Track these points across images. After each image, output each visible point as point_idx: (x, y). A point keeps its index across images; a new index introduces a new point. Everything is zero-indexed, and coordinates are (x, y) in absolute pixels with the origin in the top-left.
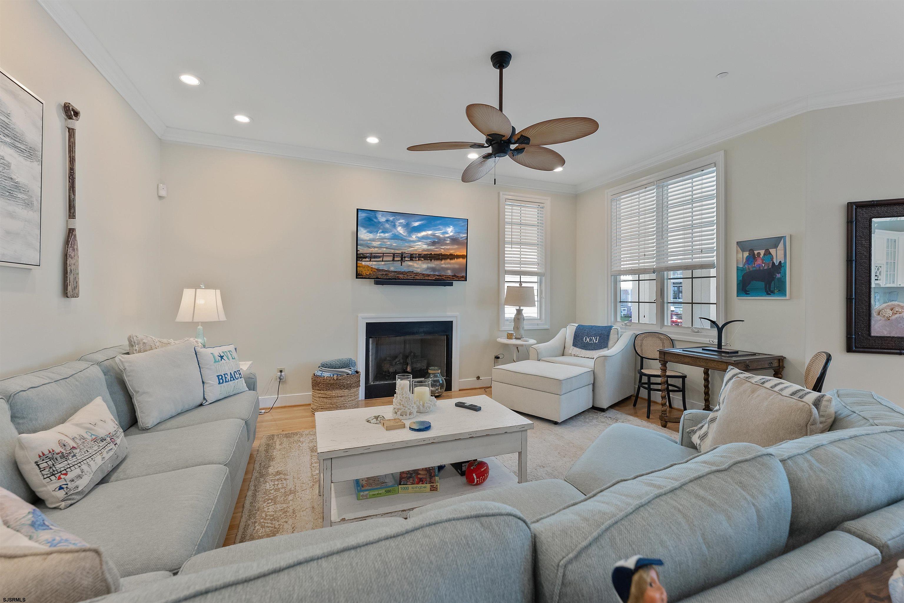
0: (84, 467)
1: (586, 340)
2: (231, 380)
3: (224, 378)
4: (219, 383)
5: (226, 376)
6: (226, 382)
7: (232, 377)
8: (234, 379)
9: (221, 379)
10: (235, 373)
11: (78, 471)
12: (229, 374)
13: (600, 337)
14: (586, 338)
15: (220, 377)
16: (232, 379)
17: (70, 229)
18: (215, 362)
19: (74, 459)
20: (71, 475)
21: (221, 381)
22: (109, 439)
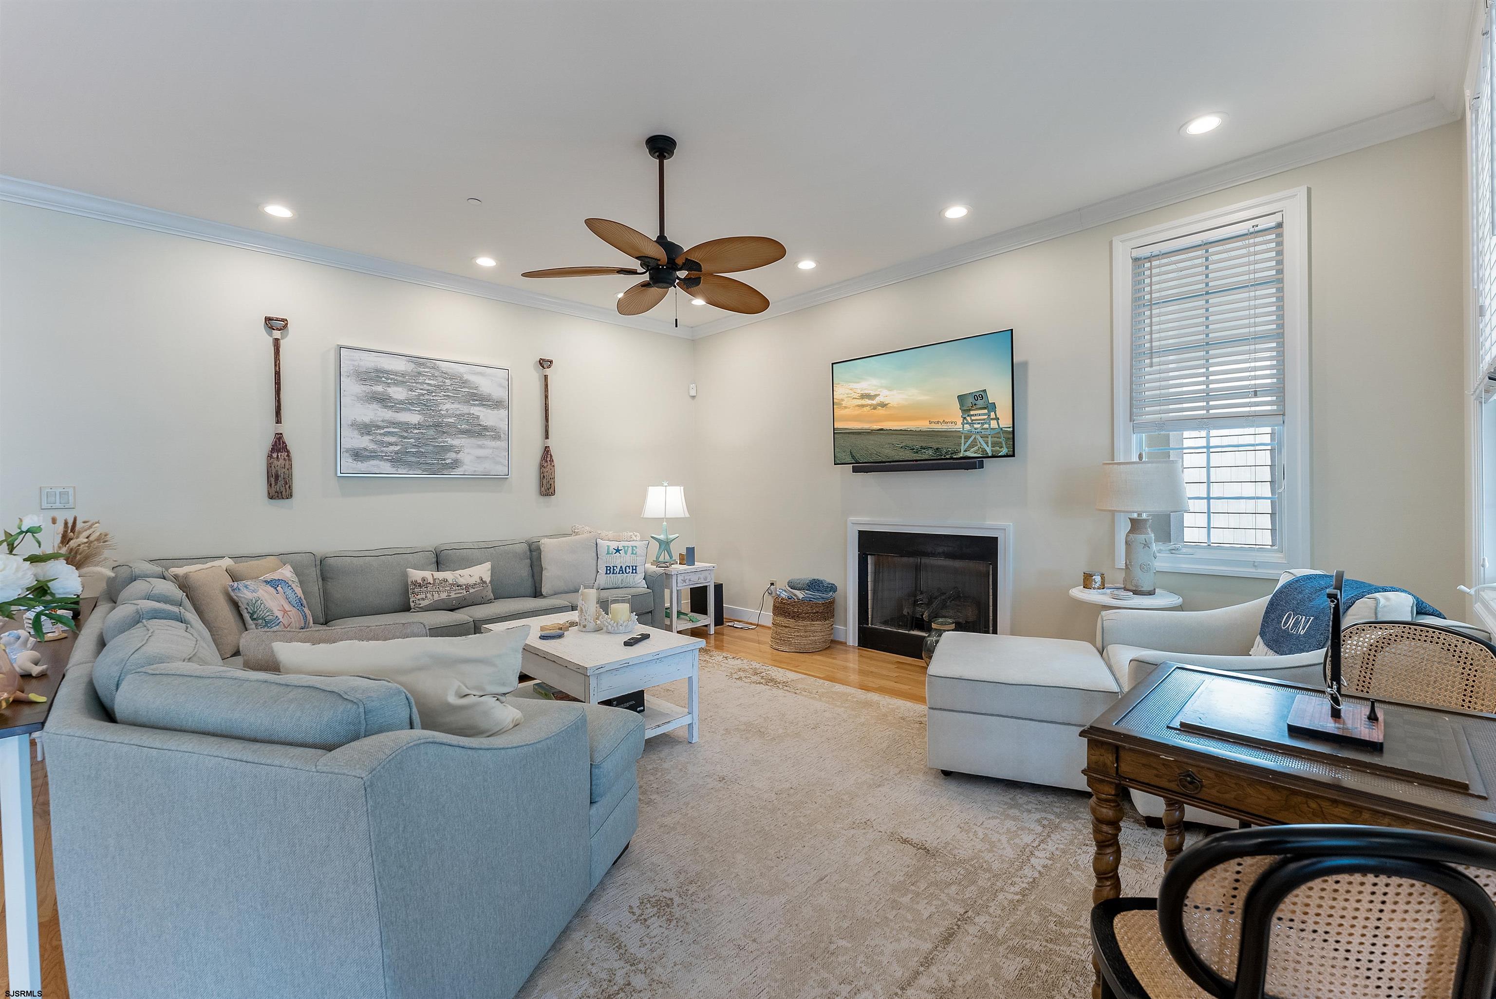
0: (429, 595)
1: (1286, 623)
2: (619, 573)
3: (612, 570)
4: (606, 573)
5: (615, 568)
6: (613, 573)
7: (622, 570)
8: (623, 573)
9: (609, 570)
10: (628, 568)
11: (424, 596)
12: (619, 568)
13: (1316, 618)
14: (1289, 617)
15: (609, 568)
16: (621, 572)
17: (546, 447)
18: (608, 553)
19: (425, 589)
20: (419, 597)
21: (608, 572)
22: (464, 587)
